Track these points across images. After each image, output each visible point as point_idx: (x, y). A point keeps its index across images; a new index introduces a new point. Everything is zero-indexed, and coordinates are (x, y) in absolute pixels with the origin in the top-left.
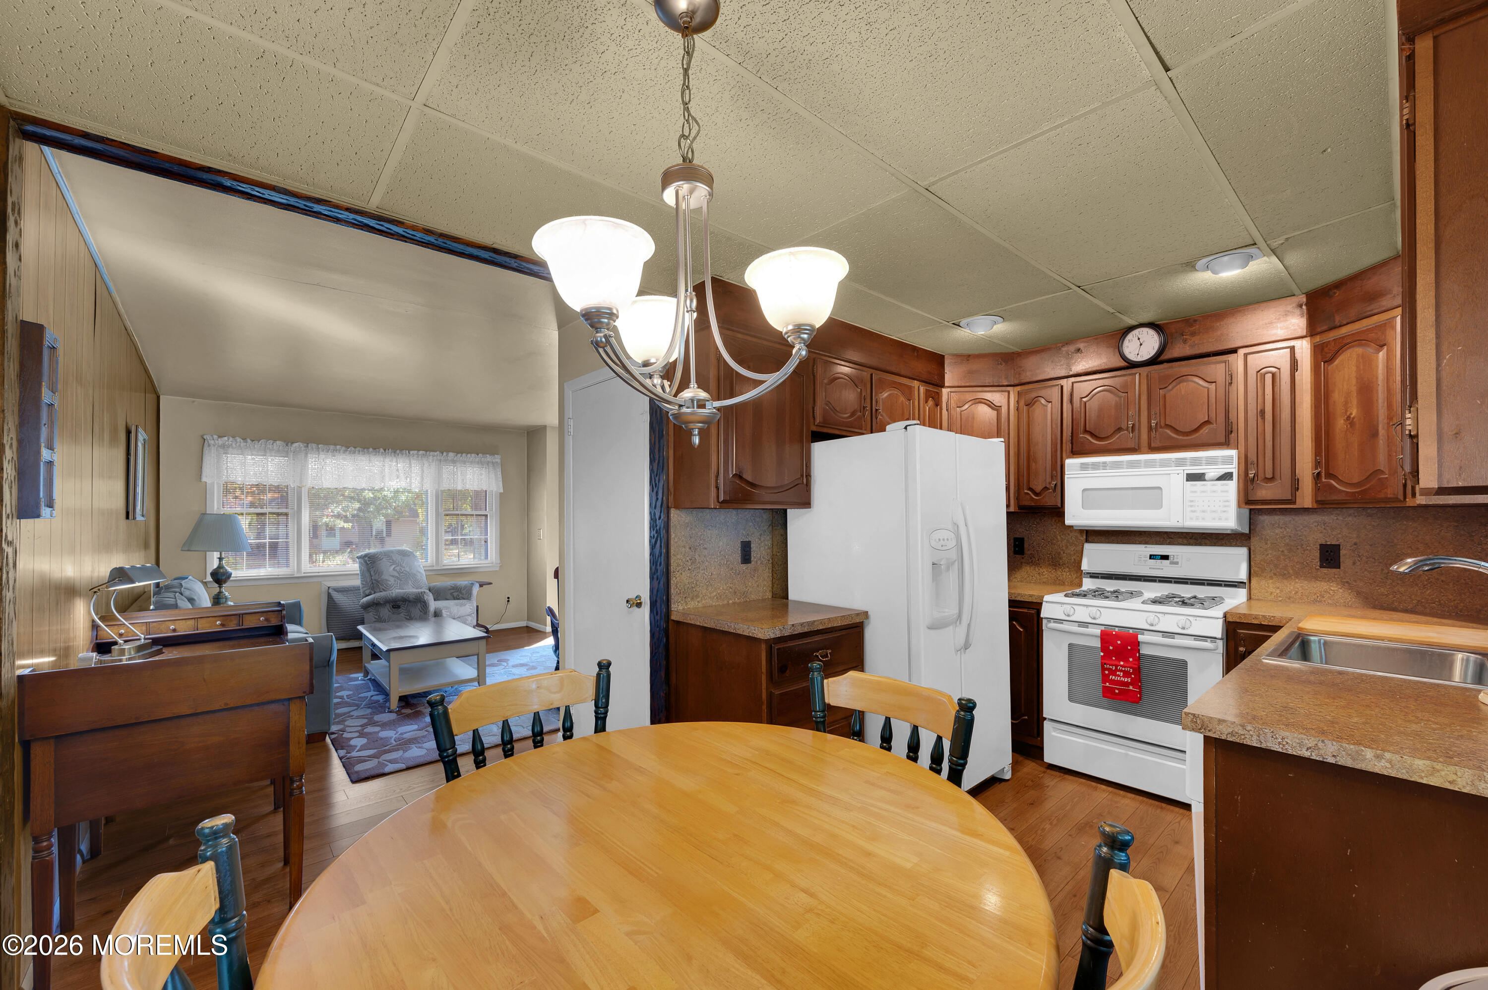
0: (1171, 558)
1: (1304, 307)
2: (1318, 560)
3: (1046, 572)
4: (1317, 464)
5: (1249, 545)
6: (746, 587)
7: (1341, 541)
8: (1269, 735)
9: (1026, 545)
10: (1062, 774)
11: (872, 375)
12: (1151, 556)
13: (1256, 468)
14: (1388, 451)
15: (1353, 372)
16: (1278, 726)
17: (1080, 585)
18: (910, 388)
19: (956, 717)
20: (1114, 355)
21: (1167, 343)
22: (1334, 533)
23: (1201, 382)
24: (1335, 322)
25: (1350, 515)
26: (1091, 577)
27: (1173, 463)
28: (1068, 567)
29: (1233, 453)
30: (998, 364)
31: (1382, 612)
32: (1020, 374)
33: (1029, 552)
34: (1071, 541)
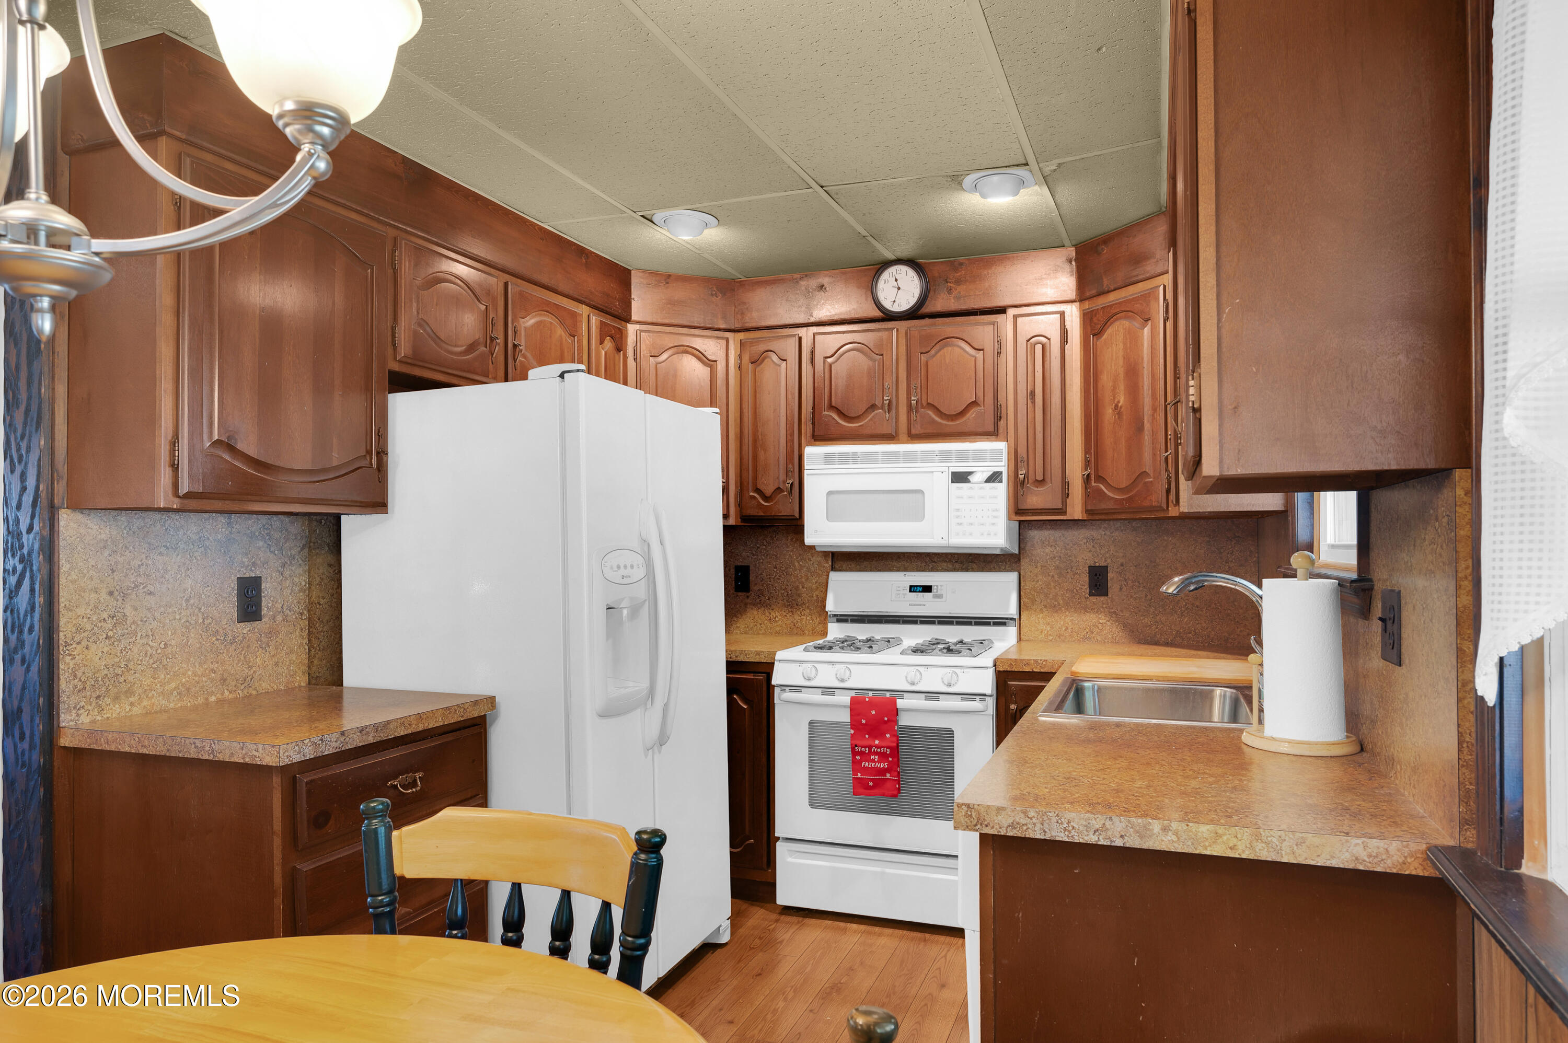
0: (934, 589)
1: (1074, 263)
2: (1087, 586)
3: (780, 617)
4: (1087, 463)
5: (1018, 569)
6: (250, 667)
7: (1109, 561)
8: (1054, 820)
9: (752, 577)
10: (801, 919)
11: (506, 284)
12: (911, 587)
13: (1026, 467)
14: (1153, 449)
15: (1121, 351)
16: (1063, 806)
17: (825, 634)
18: (574, 315)
19: (633, 865)
20: (866, 300)
21: (930, 290)
22: (1103, 552)
23: (968, 348)
24: (1103, 286)
25: (1117, 529)
26: (839, 621)
27: (937, 458)
28: (808, 608)
29: (1001, 446)
30: (712, 295)
31: (1146, 646)
32: (742, 314)
33: (756, 588)
34: (813, 569)
